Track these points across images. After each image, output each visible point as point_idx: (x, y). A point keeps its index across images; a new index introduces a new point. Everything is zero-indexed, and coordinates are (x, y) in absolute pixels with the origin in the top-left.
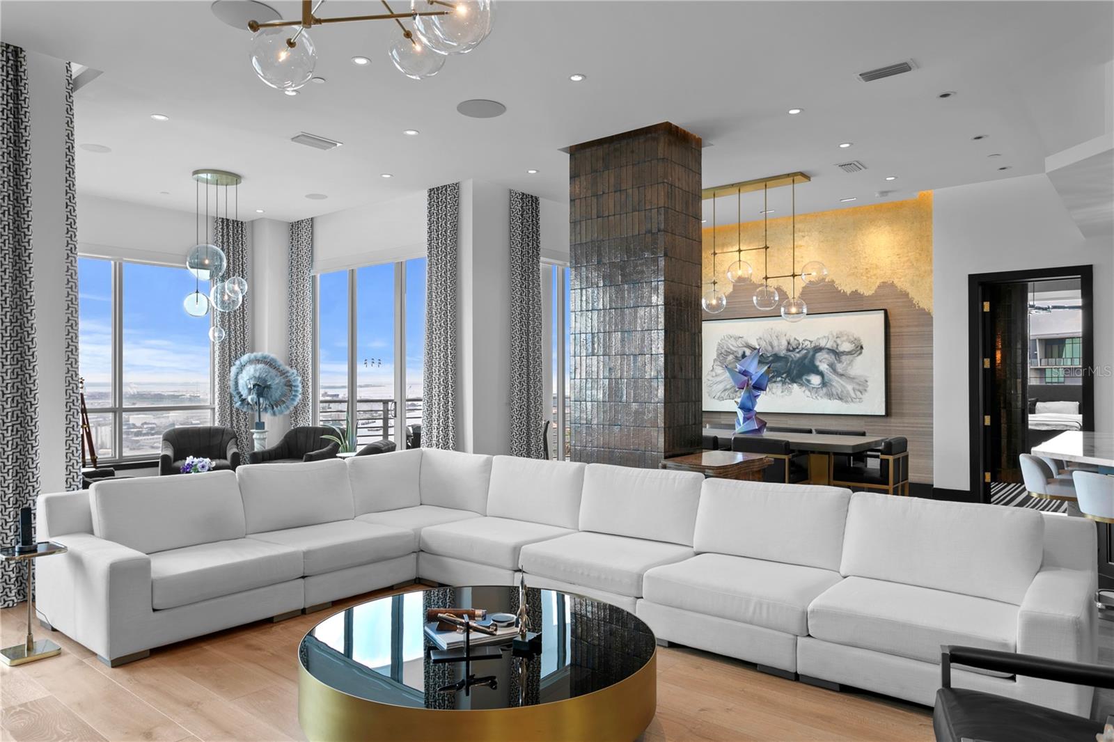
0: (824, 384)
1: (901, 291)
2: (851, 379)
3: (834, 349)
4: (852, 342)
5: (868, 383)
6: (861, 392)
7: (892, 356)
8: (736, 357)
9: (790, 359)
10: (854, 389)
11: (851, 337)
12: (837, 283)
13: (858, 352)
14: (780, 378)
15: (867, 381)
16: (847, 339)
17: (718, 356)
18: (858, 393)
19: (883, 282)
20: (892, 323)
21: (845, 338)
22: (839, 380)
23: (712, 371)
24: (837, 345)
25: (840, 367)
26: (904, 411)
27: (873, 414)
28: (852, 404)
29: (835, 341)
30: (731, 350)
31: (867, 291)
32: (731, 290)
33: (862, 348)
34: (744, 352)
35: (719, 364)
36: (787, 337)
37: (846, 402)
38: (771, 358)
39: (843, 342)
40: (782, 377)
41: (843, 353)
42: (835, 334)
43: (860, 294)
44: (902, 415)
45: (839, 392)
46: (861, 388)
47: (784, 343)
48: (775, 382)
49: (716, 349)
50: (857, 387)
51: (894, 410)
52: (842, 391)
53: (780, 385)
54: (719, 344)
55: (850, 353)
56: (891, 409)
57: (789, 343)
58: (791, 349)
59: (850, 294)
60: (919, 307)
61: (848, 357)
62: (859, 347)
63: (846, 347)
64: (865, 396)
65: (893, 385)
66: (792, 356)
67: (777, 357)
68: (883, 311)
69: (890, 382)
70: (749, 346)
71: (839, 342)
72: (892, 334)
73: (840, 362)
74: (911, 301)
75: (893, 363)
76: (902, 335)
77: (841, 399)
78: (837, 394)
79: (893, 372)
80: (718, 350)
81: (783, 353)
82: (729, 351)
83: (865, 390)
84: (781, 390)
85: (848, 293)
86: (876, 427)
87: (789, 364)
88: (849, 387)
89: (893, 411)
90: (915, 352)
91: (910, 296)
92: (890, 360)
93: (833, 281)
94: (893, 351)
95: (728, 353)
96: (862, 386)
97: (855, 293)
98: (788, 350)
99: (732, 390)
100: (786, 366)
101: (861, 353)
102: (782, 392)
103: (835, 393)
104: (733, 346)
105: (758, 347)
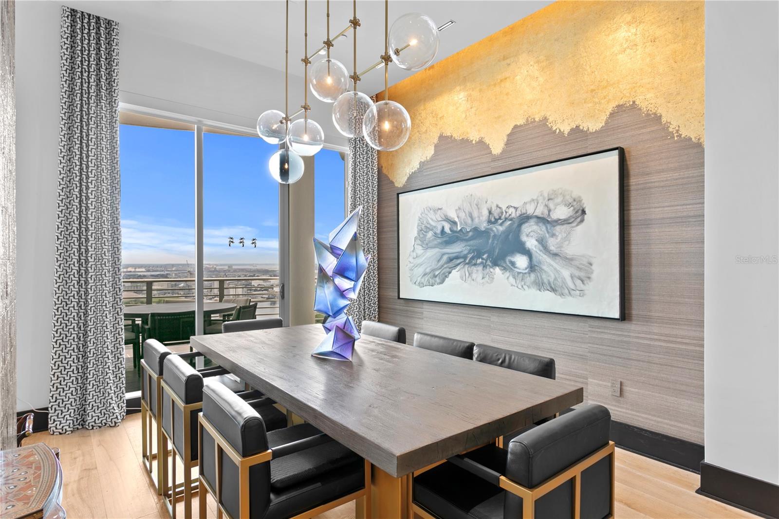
0: (532, 268)
1: (648, 115)
2: (569, 260)
3: (545, 216)
4: (569, 205)
5: (593, 267)
6: (582, 281)
7: (632, 223)
8: (435, 233)
9: (492, 234)
10: (572, 277)
11: (568, 197)
12: (550, 120)
13: (579, 220)
14: (480, 260)
15: (591, 264)
16: (562, 201)
17: (418, 234)
18: (578, 282)
19: (618, 106)
20: (633, 168)
21: (559, 200)
22: (552, 263)
23: (413, 251)
24: (549, 211)
25: (552, 244)
26: (653, 314)
27: (600, 316)
28: (570, 298)
29: (546, 205)
30: (431, 225)
31: (594, 125)
32: (433, 152)
33: (584, 212)
34: (443, 228)
35: (420, 242)
36: (488, 205)
37: (562, 295)
38: (471, 234)
39: (557, 205)
40: (483, 259)
41: (558, 222)
42: (546, 195)
43: (582, 131)
44: (647, 319)
45: (552, 280)
46: (582, 274)
47: (485, 213)
48: (475, 265)
50: (577, 273)
51: (636, 309)
52: (555, 279)
53: (480, 268)
54: (420, 219)
55: (566, 222)
56: (630, 308)
57: (490, 213)
58: (493, 220)
59: (569, 134)
60: (680, 136)
61: (566, 227)
62: (580, 212)
63: (561, 212)
64: (589, 287)
65: (635, 270)
66: (494, 229)
67: (477, 232)
68: (617, 152)
69: (629, 265)
70: (447, 219)
71: (551, 206)
72: (632, 188)
73: (553, 235)
74: (665, 128)
75: (635, 234)
76: (650, 188)
77: (554, 290)
78: (549, 283)
79: (635, 249)
80: (418, 226)
81: (483, 226)
82: (429, 226)
83: (589, 278)
84: (481, 276)
85: (566, 133)
86: (606, 336)
87: (490, 241)
88: (566, 273)
89: (634, 312)
90: (673, 215)
91: (664, 120)
92: (629, 229)
93: (546, 118)
94: (635, 214)
95: (429, 229)
96: (584, 274)
97: (576, 131)
98: (489, 222)
99: (431, 274)
100: (488, 242)
101: (582, 221)
102: (483, 278)
103: (545, 281)
104: (432, 220)
105: (457, 220)
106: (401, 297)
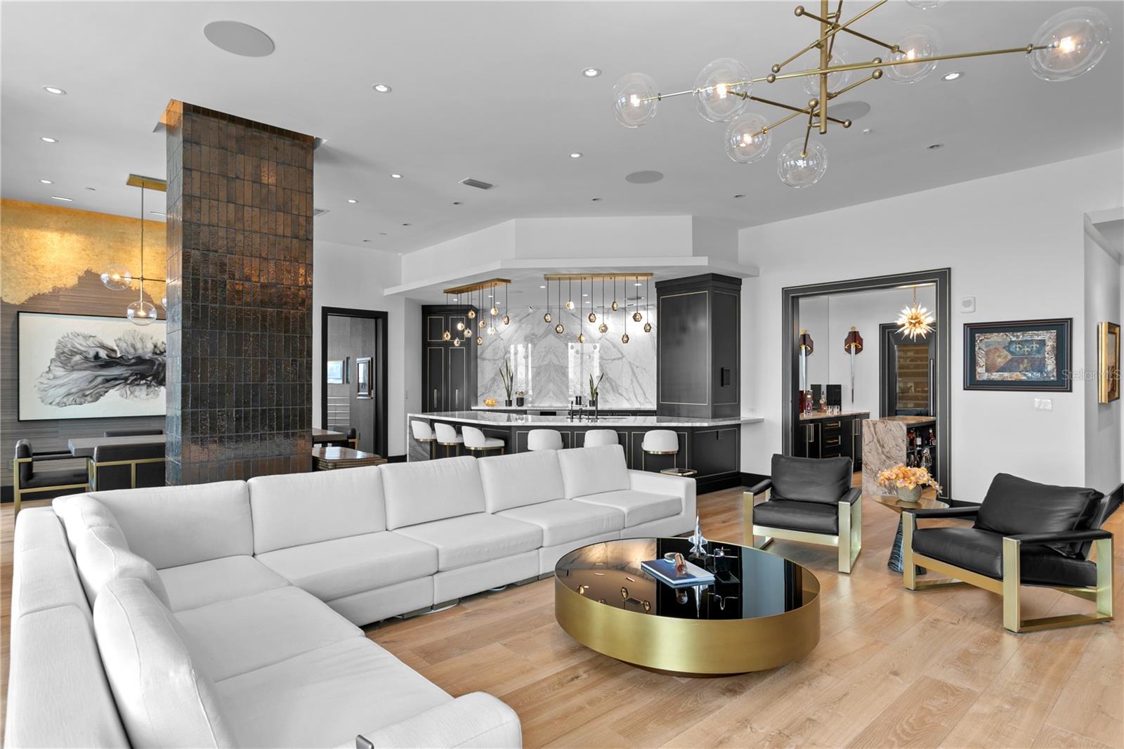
8: (86, 357)
9: (157, 362)
14: (144, 381)
17: (58, 355)
23: (47, 372)
30: (79, 350)
32: (75, 283)
34: (97, 353)
35: (60, 364)
36: (154, 340)
38: (133, 361)
40: (147, 380)
47: (150, 347)
48: (138, 385)
49: (55, 347)
53: (145, 387)
54: (60, 342)
57: (155, 346)
58: (158, 352)
66: (160, 359)
67: (140, 360)
70: (103, 347)
80: (57, 348)
81: (148, 356)
82: (75, 350)
84: (145, 393)
87: (155, 367)
95: (73, 353)
98: (155, 353)
99: (80, 394)
100: (153, 369)
102: (147, 395)
104: (81, 345)
105: (116, 348)
106: (21, 419)
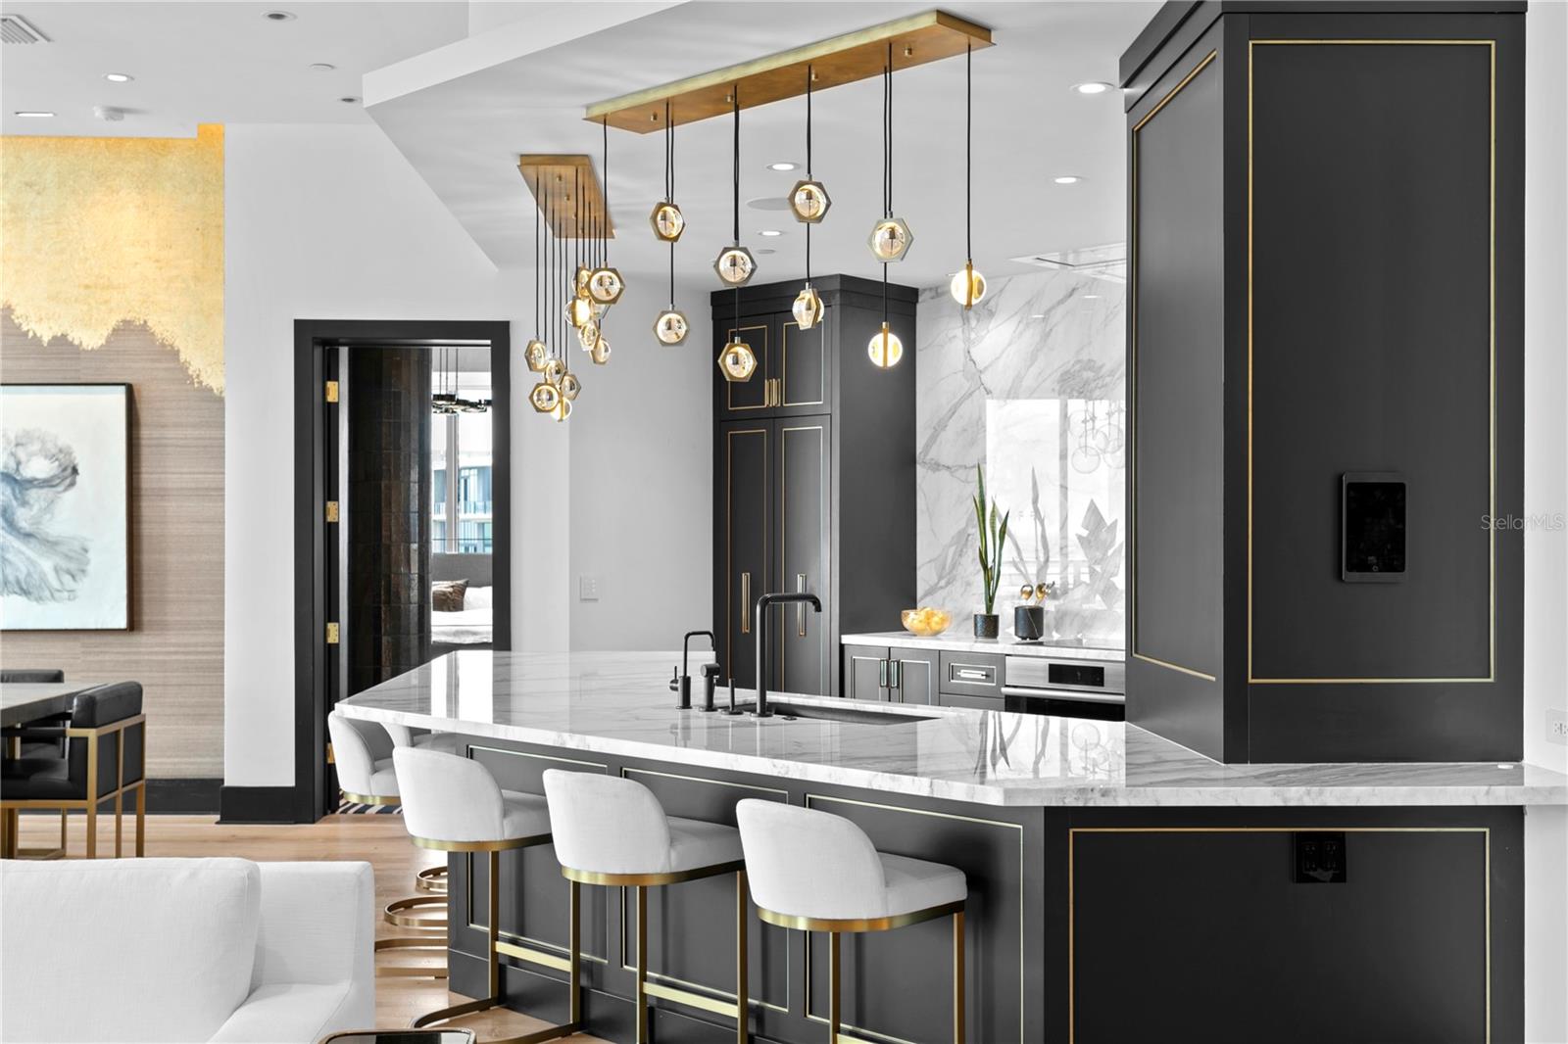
1: (163, 345)
2: (51, 545)
3: (12, 471)
4: (52, 457)
5: (91, 555)
6: (73, 577)
7: (143, 492)
10: (57, 570)
11: (49, 445)
12: (19, 311)
13: (68, 481)
15: (86, 551)
16: (40, 451)
18: (67, 578)
19: (124, 322)
20: (145, 416)
21: (36, 447)
22: (23, 548)
24: (18, 464)
25: (23, 517)
26: (169, 618)
27: (99, 627)
28: (52, 605)
29: (13, 454)
31: (91, 338)
33: (75, 471)
37: (39, 599)
39: (31, 455)
41: (31, 483)
42: (12, 437)
43: (71, 344)
44: (163, 626)
45: (22, 577)
46: (73, 566)
50: (64, 564)
51: (148, 615)
52: (29, 574)
55: (47, 483)
56: (140, 614)
59: (49, 343)
60: (200, 383)
61: (45, 492)
62: (69, 470)
63: (38, 467)
64: (83, 586)
65: (147, 559)
68: (123, 388)
69: (139, 552)
71: (21, 454)
72: (144, 442)
73: (24, 503)
74: (183, 369)
75: (147, 508)
76: (166, 446)
77: (25, 593)
78: (18, 582)
79: (147, 529)
83: (83, 571)
85: (46, 339)
86: (107, 657)
88: (46, 565)
89: (146, 618)
90: (193, 485)
91: (183, 357)
92: (139, 501)
93: (9, 307)
94: (148, 480)
96: (75, 562)
97: (61, 341)
101: (72, 484)
103: (11, 578)
